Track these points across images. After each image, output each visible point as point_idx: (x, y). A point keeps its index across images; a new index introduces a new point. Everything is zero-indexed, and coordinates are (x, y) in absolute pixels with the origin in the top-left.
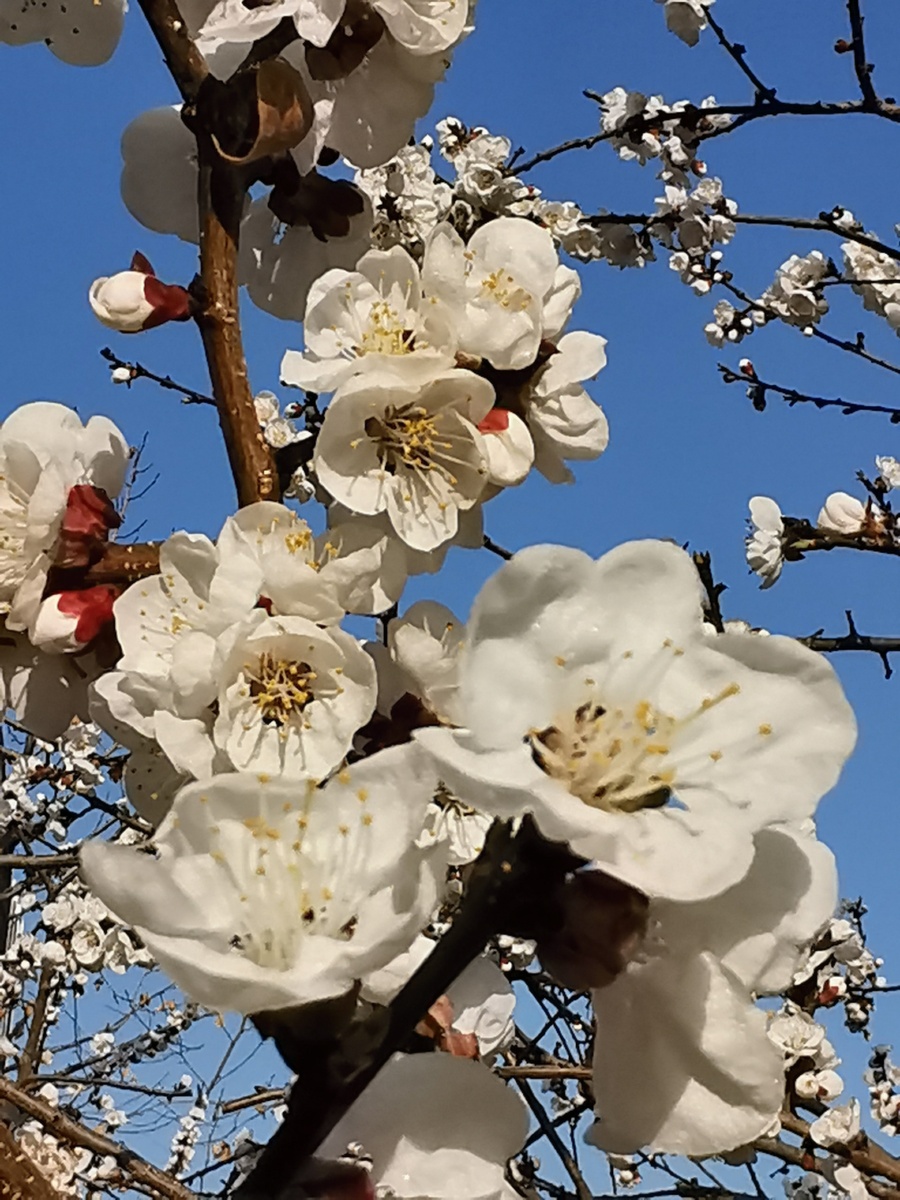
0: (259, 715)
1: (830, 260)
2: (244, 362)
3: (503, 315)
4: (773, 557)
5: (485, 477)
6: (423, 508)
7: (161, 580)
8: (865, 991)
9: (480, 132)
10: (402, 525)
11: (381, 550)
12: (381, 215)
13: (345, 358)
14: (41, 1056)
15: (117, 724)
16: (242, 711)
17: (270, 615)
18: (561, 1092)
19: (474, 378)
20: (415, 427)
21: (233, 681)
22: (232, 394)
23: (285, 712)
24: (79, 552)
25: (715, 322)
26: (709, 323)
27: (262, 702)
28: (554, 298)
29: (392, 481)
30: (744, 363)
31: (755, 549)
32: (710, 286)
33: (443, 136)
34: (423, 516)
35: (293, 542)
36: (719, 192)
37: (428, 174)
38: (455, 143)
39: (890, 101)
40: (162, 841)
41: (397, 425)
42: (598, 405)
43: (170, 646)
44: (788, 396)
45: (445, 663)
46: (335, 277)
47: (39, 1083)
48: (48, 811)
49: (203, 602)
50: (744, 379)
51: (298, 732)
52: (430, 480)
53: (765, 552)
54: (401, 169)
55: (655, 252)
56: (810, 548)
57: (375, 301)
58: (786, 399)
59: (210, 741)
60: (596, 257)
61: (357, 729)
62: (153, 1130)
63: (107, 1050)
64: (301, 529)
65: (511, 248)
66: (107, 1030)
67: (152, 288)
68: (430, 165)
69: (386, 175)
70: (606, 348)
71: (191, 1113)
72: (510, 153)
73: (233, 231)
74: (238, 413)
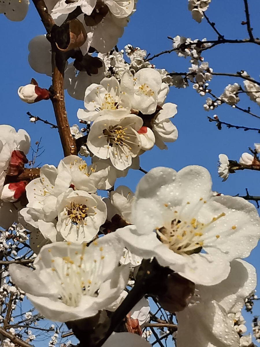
0: (71, 221)
1: (240, 86)
2: (66, 112)
3: (145, 97)
4: (226, 172)
5: (140, 147)
6: (121, 157)
7: (40, 179)
8: (251, 300)
9: (138, 49)
10: (115, 162)
11: (108, 170)
12: (109, 72)
13: (97, 111)
14: (10, 319)
15: (27, 224)
16: (65, 220)
17: (74, 190)
18: (162, 330)
19: (137, 117)
20: (118, 132)
21: (63, 210)
22: (62, 122)
23: (78, 220)
24: (15, 171)
25: (206, 104)
26: (205, 104)
27: (71, 217)
28: (161, 92)
29: (111, 149)
30: (215, 116)
31: (221, 170)
32: (205, 93)
33: (127, 50)
34: (121, 159)
35: (81, 168)
36: (207, 66)
37: (123, 61)
38: (130, 52)
39: (258, 39)
40: (36, 264)
41: (113, 132)
42: (174, 125)
43: (43, 200)
44: (228, 125)
45: (128, 205)
46: (94, 86)
47: (10, 327)
48: (12, 247)
49: (53, 186)
50: (215, 120)
51: (83, 227)
52: (123, 148)
53: (223, 171)
54: (115, 59)
55: (189, 84)
56: (237, 169)
57: (106, 93)
58: (227, 126)
59: (55, 229)
60: (172, 85)
61: (101, 225)
62: (43, 340)
63: (30, 317)
64: (83, 163)
65: (148, 77)
66: (30, 311)
67: (37, 90)
68: (123, 58)
69: (110, 61)
70: (177, 108)
71: (54, 335)
72: (146, 55)
73: (62, 72)
74: (64, 128)
